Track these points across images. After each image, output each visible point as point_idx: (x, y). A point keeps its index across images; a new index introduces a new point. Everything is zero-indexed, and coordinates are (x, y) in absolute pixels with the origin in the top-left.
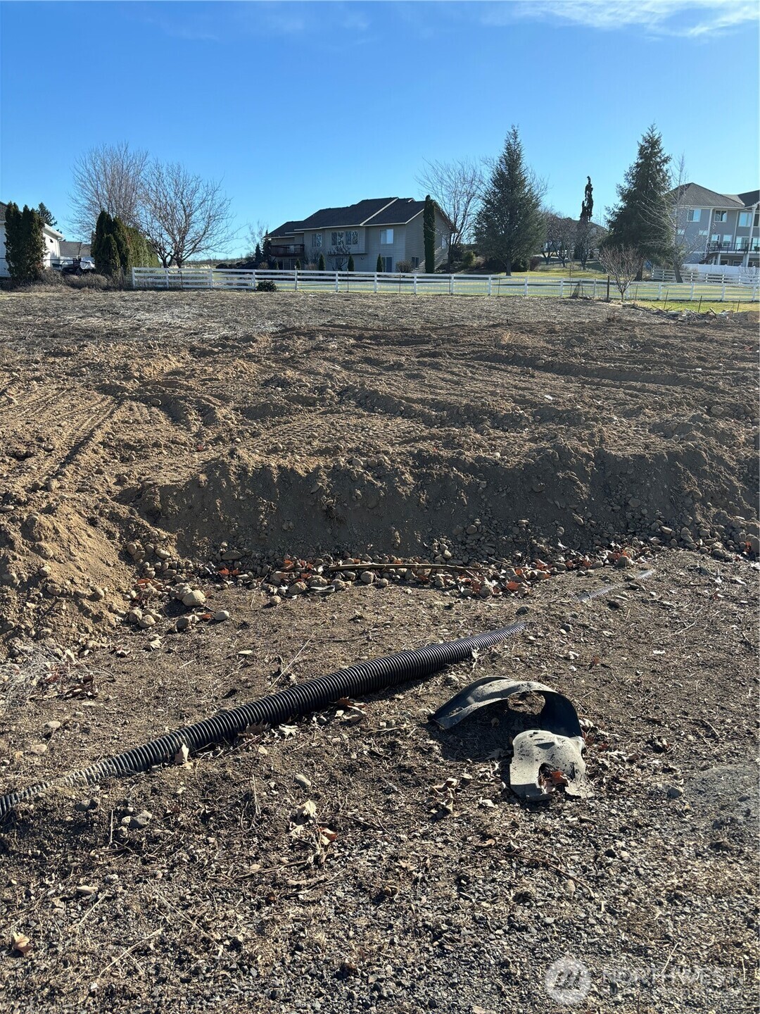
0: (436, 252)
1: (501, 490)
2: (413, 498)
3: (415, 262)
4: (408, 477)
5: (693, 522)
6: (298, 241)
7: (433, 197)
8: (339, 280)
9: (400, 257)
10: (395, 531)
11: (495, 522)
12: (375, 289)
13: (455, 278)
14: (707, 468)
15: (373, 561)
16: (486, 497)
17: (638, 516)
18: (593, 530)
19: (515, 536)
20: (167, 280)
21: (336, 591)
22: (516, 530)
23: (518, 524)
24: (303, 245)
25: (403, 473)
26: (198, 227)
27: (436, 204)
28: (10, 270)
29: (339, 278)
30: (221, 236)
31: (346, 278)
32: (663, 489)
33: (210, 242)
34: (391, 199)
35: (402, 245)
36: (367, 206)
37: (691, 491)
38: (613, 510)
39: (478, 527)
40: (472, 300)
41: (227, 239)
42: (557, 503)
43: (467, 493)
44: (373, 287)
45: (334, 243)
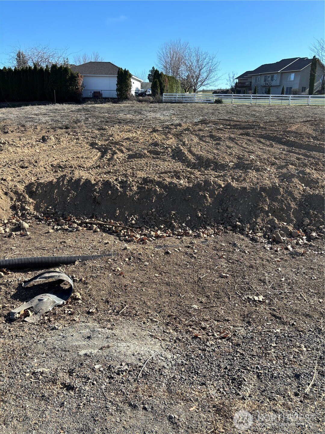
0: (315, 84)
1: (171, 197)
2: (132, 197)
3: (304, 89)
4: (135, 188)
5: (254, 222)
6: (249, 80)
7: (317, 57)
8: (252, 99)
9: (296, 87)
10: (118, 210)
11: (162, 211)
12: (269, 103)
13: (311, 97)
14: (279, 197)
15: (103, 221)
16: (164, 200)
17: (229, 216)
18: (204, 219)
19: (166, 218)
20: (177, 99)
21: (76, 231)
22: (168, 216)
23: (170, 214)
24: (251, 82)
25: (133, 186)
26: (205, 75)
27: (318, 60)
28: (118, 95)
29: (252, 97)
30: (214, 79)
31: (256, 97)
32: (248, 205)
33: (209, 82)
34: (296, 58)
35: (298, 81)
36: (284, 62)
37: (262, 207)
38: (219, 212)
39: (152, 212)
40: (315, 108)
41: (216, 80)
42: (193, 206)
43: (157, 197)
44: (268, 102)
45: (265, 81)
